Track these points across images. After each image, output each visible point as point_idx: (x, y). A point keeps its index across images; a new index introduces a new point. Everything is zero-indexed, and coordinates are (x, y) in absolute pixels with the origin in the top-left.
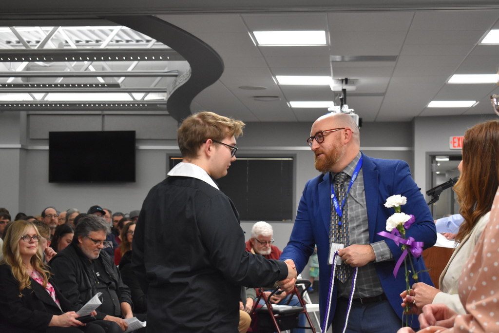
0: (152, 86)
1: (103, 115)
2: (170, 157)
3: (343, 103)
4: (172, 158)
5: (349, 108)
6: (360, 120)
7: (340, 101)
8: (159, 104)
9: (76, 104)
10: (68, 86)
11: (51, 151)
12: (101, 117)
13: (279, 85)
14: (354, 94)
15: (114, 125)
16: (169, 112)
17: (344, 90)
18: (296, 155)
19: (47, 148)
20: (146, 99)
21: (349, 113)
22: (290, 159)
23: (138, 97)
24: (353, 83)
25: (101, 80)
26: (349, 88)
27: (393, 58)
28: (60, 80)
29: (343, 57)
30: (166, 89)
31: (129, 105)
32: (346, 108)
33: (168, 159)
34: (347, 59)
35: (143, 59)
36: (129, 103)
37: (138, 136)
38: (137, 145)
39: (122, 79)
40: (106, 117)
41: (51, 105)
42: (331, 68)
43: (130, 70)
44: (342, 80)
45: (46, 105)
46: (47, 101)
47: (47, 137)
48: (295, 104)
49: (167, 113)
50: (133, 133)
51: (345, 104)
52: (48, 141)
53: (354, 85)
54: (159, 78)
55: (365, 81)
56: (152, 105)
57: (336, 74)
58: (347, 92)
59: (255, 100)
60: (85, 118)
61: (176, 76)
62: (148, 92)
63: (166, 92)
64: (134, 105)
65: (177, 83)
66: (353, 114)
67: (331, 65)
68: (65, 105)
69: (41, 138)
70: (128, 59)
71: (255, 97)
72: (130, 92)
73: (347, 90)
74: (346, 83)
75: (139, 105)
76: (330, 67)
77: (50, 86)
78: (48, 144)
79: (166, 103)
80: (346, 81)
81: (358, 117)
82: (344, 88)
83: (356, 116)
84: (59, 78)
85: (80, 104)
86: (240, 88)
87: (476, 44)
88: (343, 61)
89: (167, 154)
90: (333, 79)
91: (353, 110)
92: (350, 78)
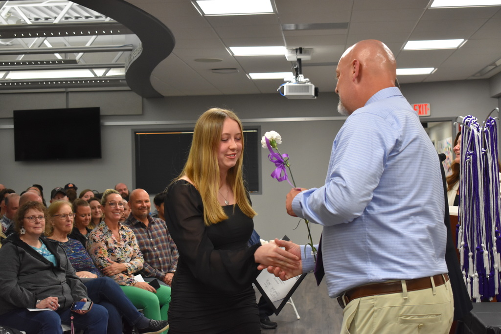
0: (113, 62)
1: (67, 93)
2: (135, 133)
3: (298, 73)
4: (137, 134)
5: (305, 78)
6: (316, 90)
7: (295, 70)
8: (122, 80)
9: (38, 82)
10: (30, 63)
11: (16, 130)
12: (65, 95)
13: (234, 57)
14: (310, 64)
15: (78, 102)
16: (130, 87)
17: (299, 60)
18: (260, 126)
19: (12, 126)
20: (108, 75)
21: (305, 83)
22: (255, 131)
23: (100, 73)
24: (307, 52)
25: (58, 56)
26: (304, 57)
27: (344, 26)
28: (21, 58)
29: (297, 26)
30: (124, 64)
31: (91, 81)
32: (301, 78)
33: (134, 135)
34: (301, 27)
35: (100, 33)
36: (91, 80)
37: (102, 113)
38: (102, 121)
39: (81, 54)
40: (70, 95)
41: (13, 83)
42: (284, 37)
43: (88, 45)
44: (297, 50)
45: (8, 83)
46: (8, 80)
47: (12, 115)
48: (255, 76)
49: (128, 88)
50: (97, 110)
51: (301, 73)
52: (13, 120)
53: (309, 55)
54: (120, 53)
55: (319, 50)
56: (114, 81)
57: (289, 44)
58: (302, 63)
59: (213, 72)
60: (49, 96)
61: (131, 50)
62: (109, 67)
63: (124, 67)
64: (96, 81)
65: (132, 58)
66: (309, 84)
67: (283, 35)
68: (27, 83)
69: (7, 117)
70: (85, 34)
71: (213, 69)
72: (91, 68)
73: (302, 60)
74: (301, 52)
75: (101, 81)
76: (282, 37)
77: (12, 64)
78: (13, 123)
79: (125, 78)
80: (301, 51)
81: (313, 87)
82: (299, 57)
83: (311, 86)
84: (20, 55)
85: (42, 82)
86: (196, 60)
87: (426, 8)
88: (297, 29)
89: (132, 130)
90: (287, 49)
91: (308, 80)
92: (305, 47)
